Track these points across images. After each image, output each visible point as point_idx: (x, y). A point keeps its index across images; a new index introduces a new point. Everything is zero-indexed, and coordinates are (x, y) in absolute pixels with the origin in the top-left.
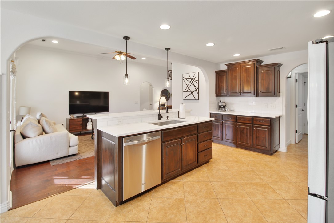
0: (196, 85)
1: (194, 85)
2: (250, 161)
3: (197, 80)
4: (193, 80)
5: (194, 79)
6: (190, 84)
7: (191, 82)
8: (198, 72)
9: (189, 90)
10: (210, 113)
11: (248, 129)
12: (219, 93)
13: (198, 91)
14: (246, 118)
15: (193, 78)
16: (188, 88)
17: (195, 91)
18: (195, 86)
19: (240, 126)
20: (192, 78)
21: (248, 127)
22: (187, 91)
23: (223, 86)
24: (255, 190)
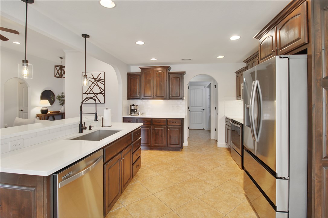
0: (102, 86)
1: (98, 86)
2: (170, 160)
3: (103, 81)
4: (98, 81)
5: (99, 79)
6: (93, 85)
7: (95, 83)
8: (104, 72)
9: (91, 92)
10: (123, 118)
11: (162, 131)
12: (131, 96)
13: (104, 93)
14: (161, 121)
15: (97, 79)
16: (90, 90)
17: (100, 93)
18: (100, 88)
19: (155, 128)
20: (95, 77)
21: (163, 129)
22: (89, 93)
23: (136, 89)
24: (193, 187)
